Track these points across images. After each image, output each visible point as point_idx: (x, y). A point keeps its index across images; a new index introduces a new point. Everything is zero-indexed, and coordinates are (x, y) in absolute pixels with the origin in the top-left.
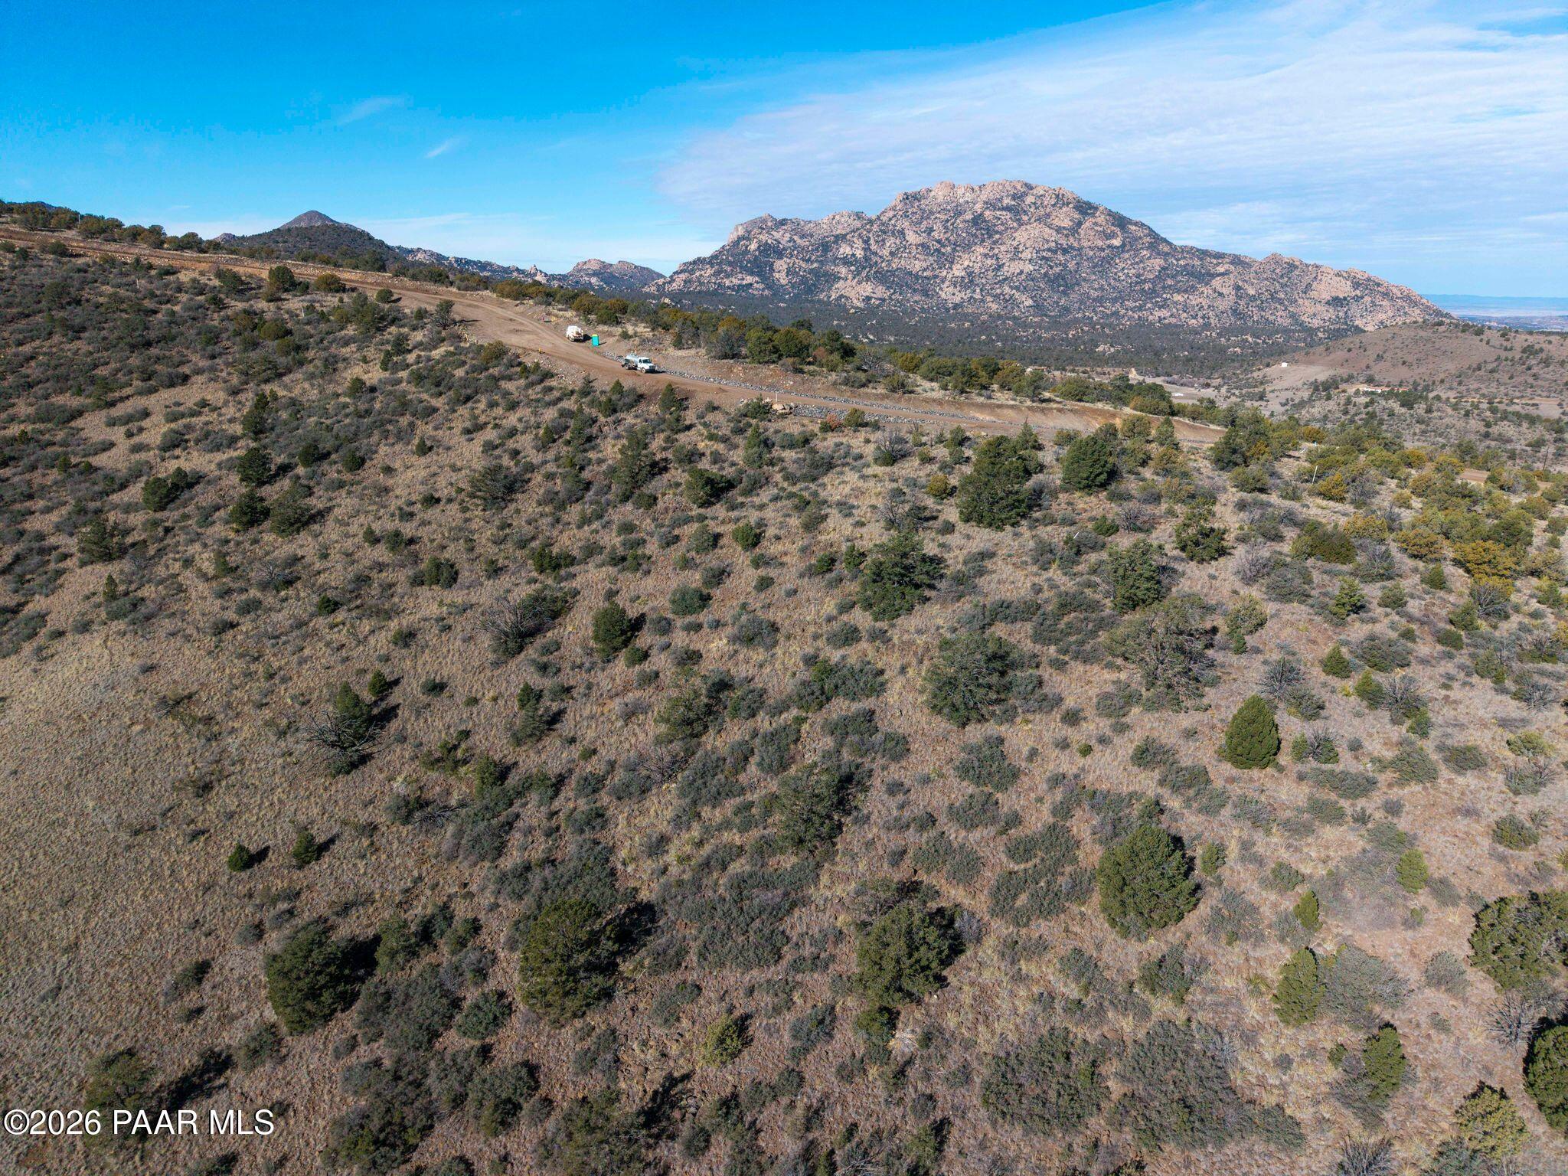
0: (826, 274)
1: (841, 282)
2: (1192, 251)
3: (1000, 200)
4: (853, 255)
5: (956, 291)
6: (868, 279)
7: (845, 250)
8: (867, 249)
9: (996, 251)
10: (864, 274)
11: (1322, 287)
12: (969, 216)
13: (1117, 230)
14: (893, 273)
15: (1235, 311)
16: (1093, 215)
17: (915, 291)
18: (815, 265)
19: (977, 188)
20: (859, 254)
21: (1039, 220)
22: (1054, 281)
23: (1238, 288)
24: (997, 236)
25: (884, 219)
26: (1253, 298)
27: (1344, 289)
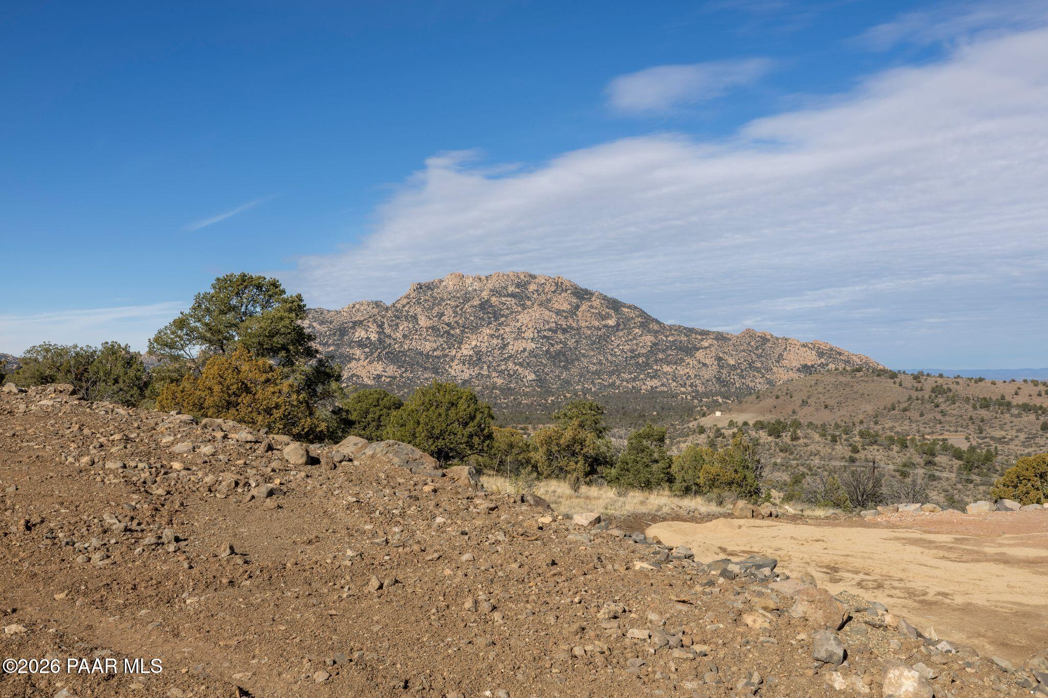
0: (342, 356)
1: (354, 362)
2: (679, 329)
3: (506, 288)
4: (368, 338)
5: (464, 368)
6: (379, 359)
7: (360, 334)
8: (381, 332)
9: (502, 332)
10: (376, 355)
11: (792, 356)
12: (476, 302)
13: (612, 312)
14: (404, 353)
15: (718, 379)
16: (589, 299)
17: (426, 369)
18: (332, 348)
19: (483, 278)
20: (374, 337)
21: (541, 305)
22: (555, 357)
23: (719, 359)
24: (503, 319)
25: (399, 306)
26: (734, 368)
27: (811, 358)
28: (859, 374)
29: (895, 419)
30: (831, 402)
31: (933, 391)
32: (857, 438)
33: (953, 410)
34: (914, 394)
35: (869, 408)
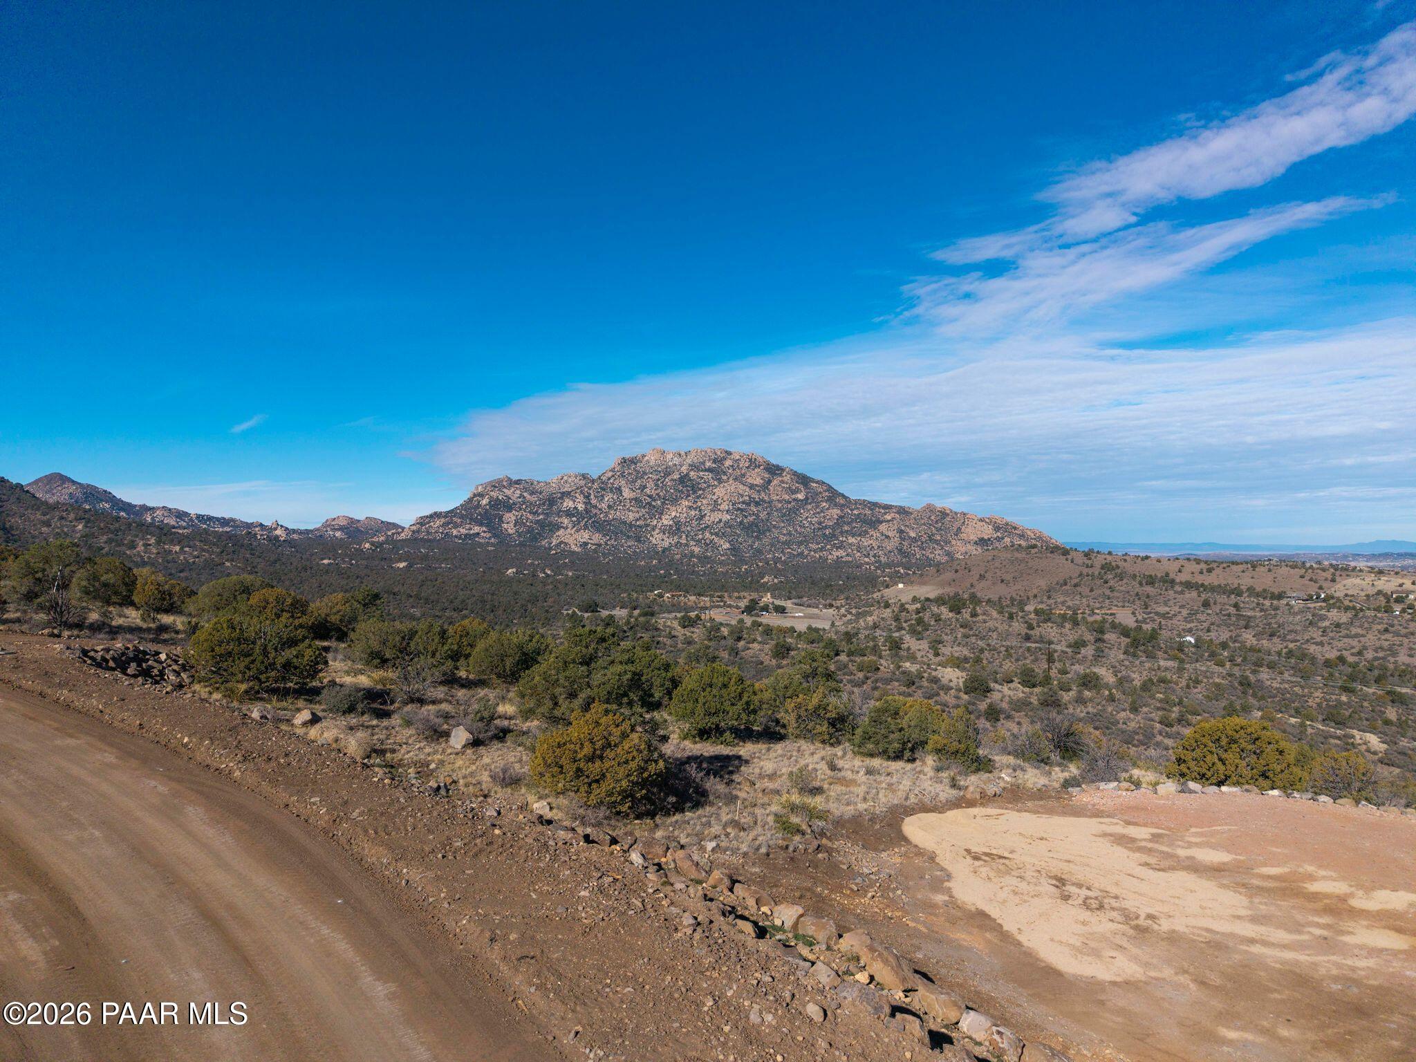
0: (550, 524)
1: (562, 530)
2: (865, 504)
3: (703, 463)
4: (575, 508)
5: (664, 537)
6: (586, 527)
7: (568, 504)
8: (588, 502)
9: (699, 504)
10: (582, 524)
11: (969, 530)
12: (676, 476)
13: (801, 487)
14: (609, 523)
15: (900, 551)
16: (780, 475)
17: (629, 537)
18: (541, 517)
19: (683, 453)
20: (581, 507)
21: (736, 479)
22: (748, 528)
23: (901, 532)
24: (700, 492)
25: (604, 478)
26: (914, 540)
27: (987, 532)
28: (1033, 551)
29: (1066, 594)
30: (1008, 577)
31: (1102, 568)
32: (1032, 616)
33: (1122, 586)
34: (1085, 571)
35: (1042, 583)
